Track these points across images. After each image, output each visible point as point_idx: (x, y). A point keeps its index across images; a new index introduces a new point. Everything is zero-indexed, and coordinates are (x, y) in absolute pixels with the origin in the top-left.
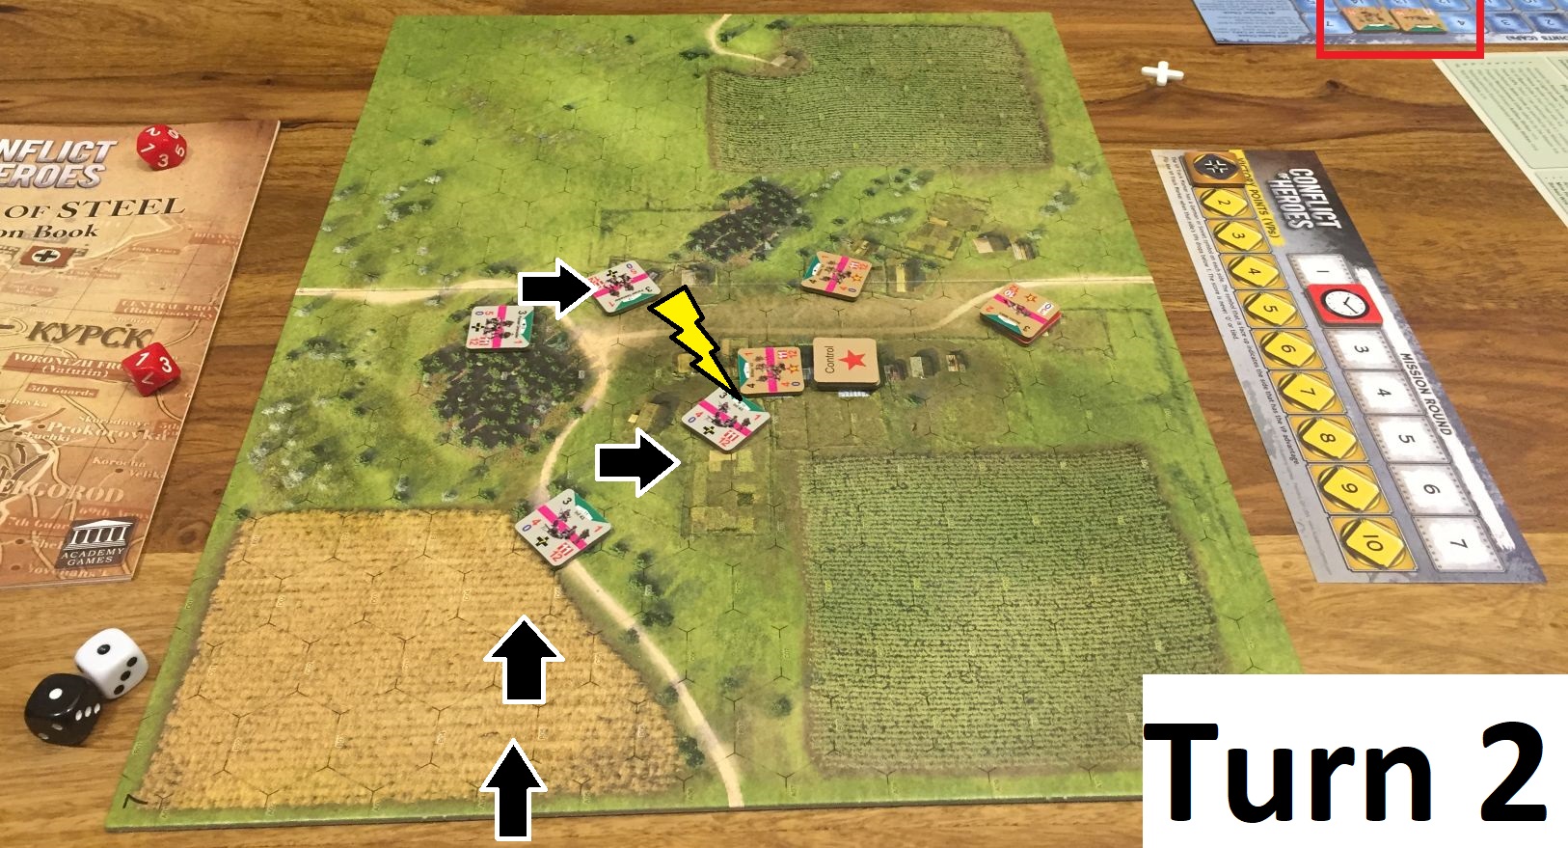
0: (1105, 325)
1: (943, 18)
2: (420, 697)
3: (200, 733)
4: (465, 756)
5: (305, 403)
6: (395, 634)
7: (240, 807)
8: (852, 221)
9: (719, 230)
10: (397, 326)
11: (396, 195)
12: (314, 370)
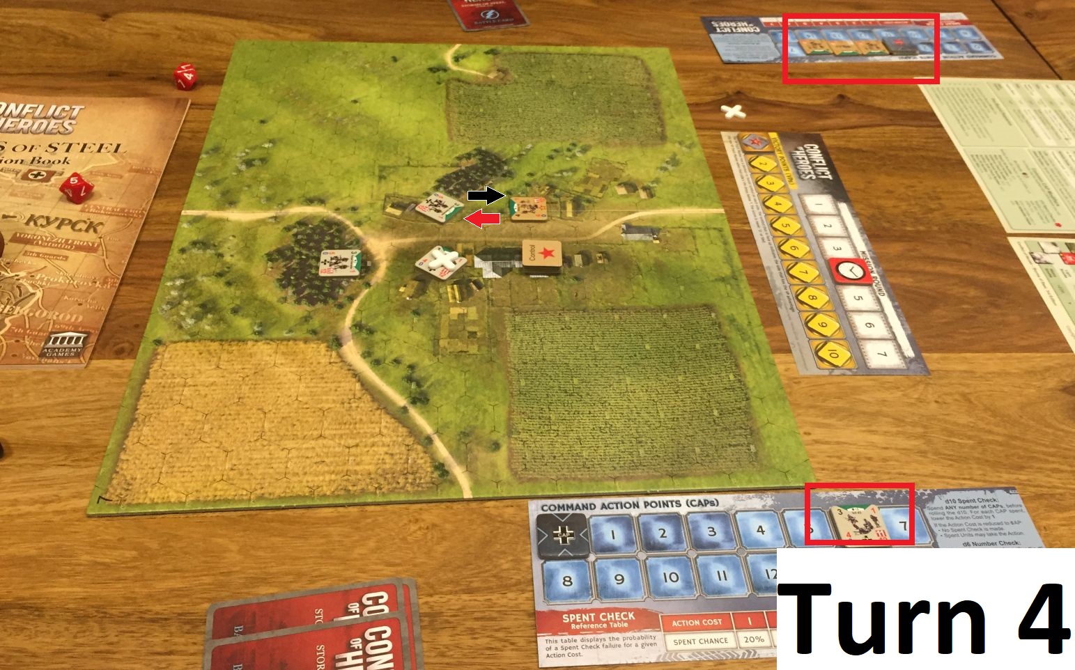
0: (694, 237)
1: (600, 50)
2: (277, 443)
3: (142, 463)
4: (305, 474)
5: (193, 279)
6: (259, 409)
7: (170, 502)
8: (539, 174)
9: (454, 178)
10: (249, 234)
11: (244, 154)
12: (197, 259)
